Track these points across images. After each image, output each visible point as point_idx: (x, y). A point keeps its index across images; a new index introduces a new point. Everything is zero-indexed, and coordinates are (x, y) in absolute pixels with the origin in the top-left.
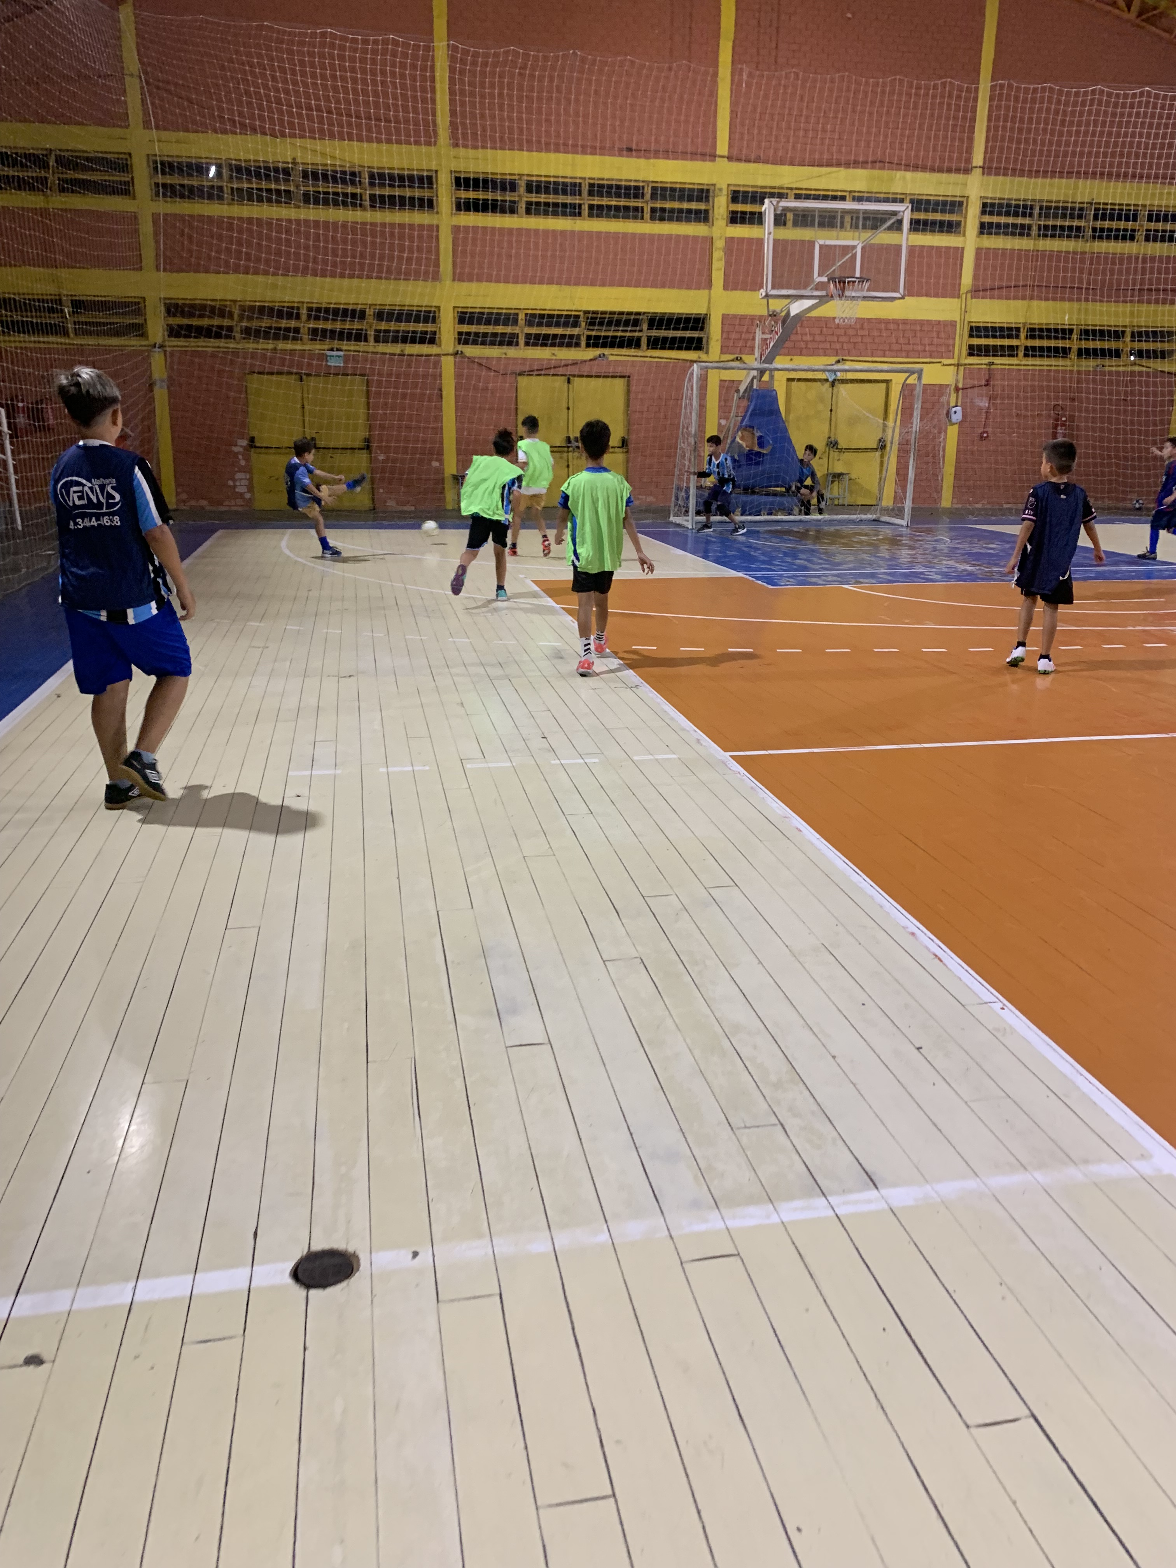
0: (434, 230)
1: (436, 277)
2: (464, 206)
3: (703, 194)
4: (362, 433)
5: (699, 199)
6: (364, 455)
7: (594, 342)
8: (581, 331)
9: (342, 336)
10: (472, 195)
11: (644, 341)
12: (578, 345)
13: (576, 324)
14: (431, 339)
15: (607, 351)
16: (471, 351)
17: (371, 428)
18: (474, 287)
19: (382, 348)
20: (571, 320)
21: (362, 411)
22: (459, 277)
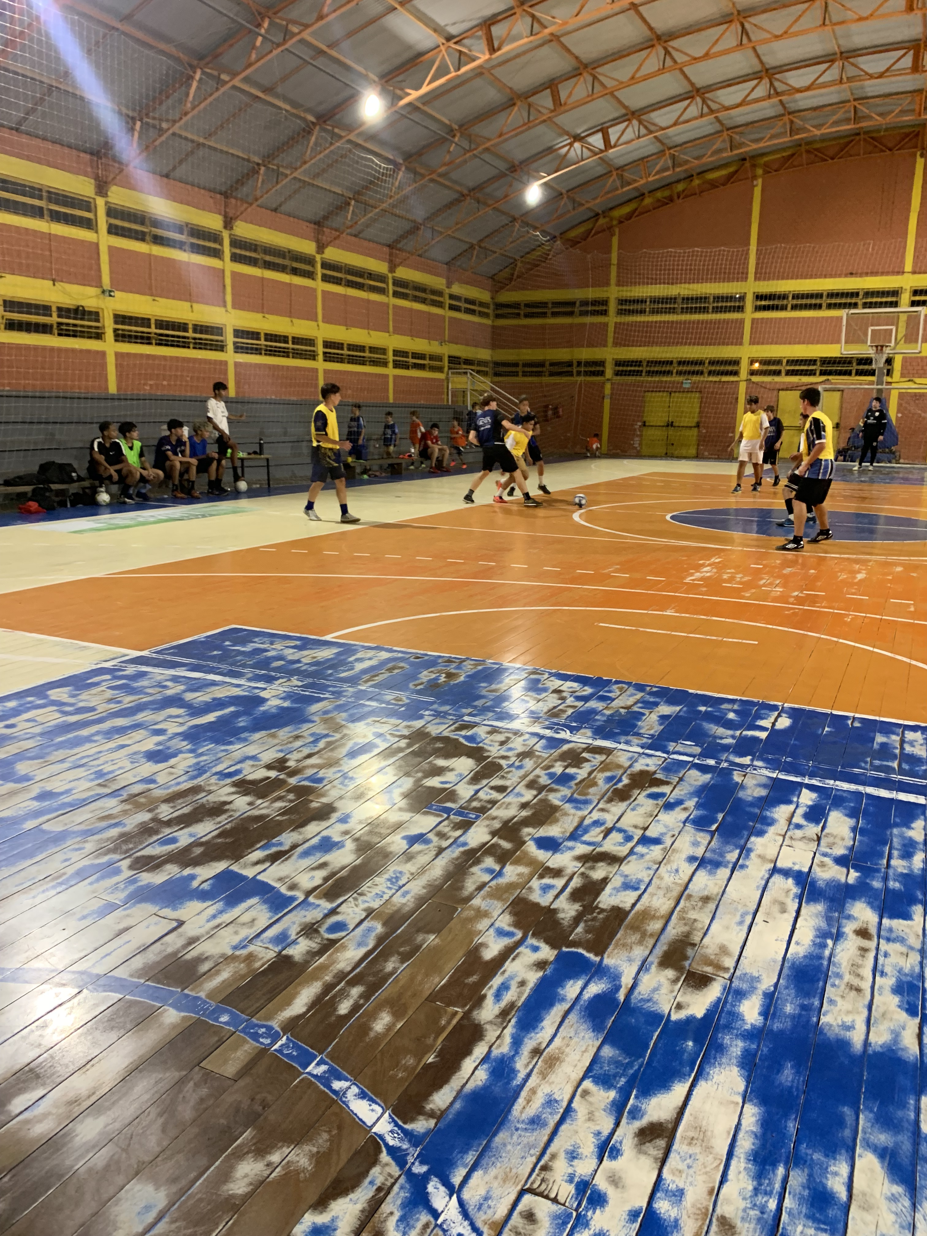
0: (742, 321)
1: (741, 344)
2: (758, 308)
3: (895, 293)
4: (696, 420)
5: (893, 295)
6: (695, 431)
7: (823, 373)
8: (817, 367)
9: (693, 373)
10: (763, 303)
11: (854, 372)
12: (815, 374)
13: (814, 364)
14: (736, 373)
15: (830, 377)
16: (755, 379)
17: (701, 417)
18: (759, 347)
19: (711, 379)
20: (813, 362)
21: (698, 410)
22: (753, 342)
